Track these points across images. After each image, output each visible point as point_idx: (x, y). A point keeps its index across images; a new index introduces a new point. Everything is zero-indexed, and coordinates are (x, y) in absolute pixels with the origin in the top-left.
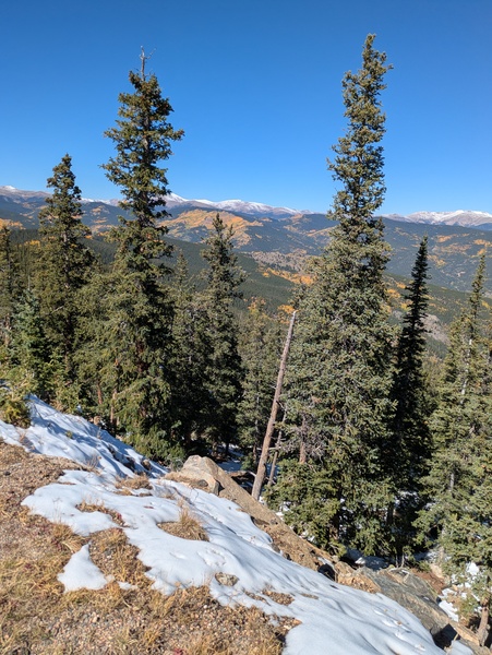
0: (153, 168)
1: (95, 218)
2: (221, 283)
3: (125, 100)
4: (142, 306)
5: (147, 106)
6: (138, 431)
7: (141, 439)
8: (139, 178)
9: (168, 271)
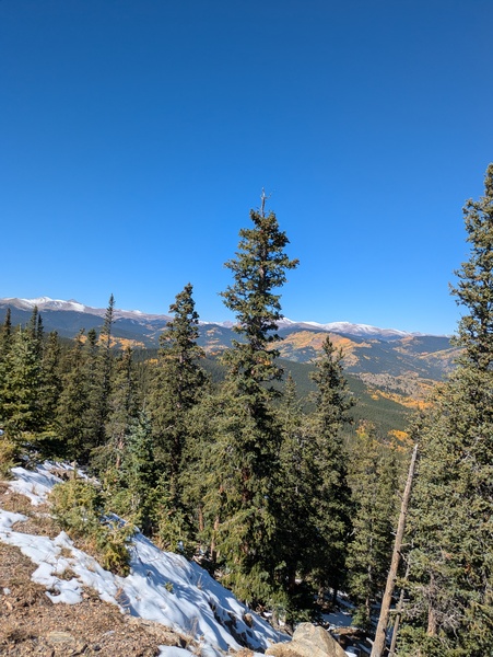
0: (267, 295)
1: (209, 338)
2: (331, 406)
3: (245, 234)
4: (250, 431)
5: (265, 239)
6: (239, 568)
7: (241, 579)
8: (254, 304)
9: (278, 395)
